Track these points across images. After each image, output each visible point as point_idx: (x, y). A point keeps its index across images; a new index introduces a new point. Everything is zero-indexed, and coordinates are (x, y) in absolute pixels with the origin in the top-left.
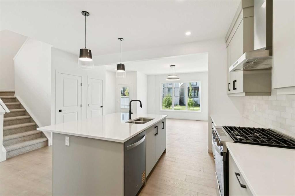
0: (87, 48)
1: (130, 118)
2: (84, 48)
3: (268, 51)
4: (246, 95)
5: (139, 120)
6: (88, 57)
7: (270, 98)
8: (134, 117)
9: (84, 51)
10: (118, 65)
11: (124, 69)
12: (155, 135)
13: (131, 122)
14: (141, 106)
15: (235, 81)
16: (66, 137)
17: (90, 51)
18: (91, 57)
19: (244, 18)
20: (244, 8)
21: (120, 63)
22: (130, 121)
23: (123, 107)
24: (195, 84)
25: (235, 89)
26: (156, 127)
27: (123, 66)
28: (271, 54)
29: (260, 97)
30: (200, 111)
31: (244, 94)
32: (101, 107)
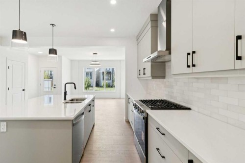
0: (21, 30)
1: (65, 99)
2: (18, 29)
3: (168, 52)
4: (152, 78)
5: (72, 100)
6: (23, 39)
7: (165, 80)
8: (68, 98)
9: (18, 32)
10: (50, 50)
11: (56, 54)
12: (89, 112)
13: (67, 103)
14: (75, 88)
15: (144, 69)
16: (1, 123)
17: (25, 33)
18: (26, 39)
19: (151, 27)
20: (151, 21)
21: (51, 48)
22: (66, 101)
23: (46, 90)
24: (108, 69)
25: (144, 74)
26: (90, 105)
27: (56, 51)
28: (170, 53)
29: (158, 80)
30: (115, 91)
31: (151, 78)
32: (23, 90)
